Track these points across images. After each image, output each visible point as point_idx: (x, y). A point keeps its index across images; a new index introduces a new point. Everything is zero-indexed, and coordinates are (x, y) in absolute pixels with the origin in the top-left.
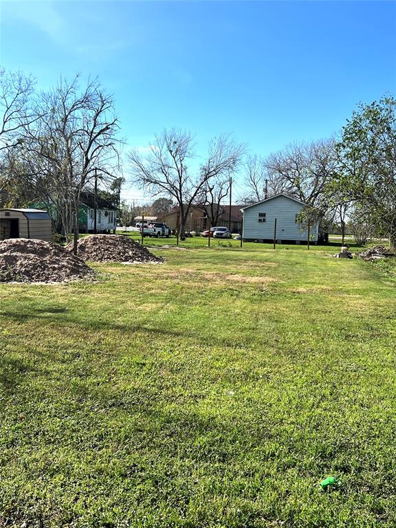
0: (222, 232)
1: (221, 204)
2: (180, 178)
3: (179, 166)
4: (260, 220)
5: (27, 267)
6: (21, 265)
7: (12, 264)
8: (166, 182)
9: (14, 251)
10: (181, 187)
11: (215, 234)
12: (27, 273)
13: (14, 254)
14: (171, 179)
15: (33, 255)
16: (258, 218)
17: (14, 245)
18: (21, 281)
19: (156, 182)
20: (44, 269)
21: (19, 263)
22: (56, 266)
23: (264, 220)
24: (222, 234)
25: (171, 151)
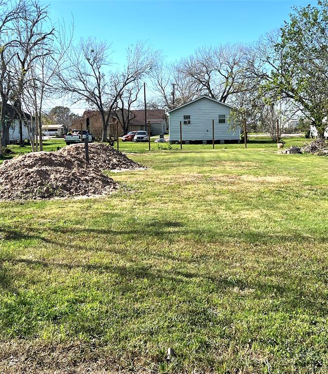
0: (142, 136)
1: (132, 109)
2: (99, 86)
3: (97, 74)
4: (185, 123)
5: (61, 181)
6: (56, 179)
7: (46, 179)
8: (84, 89)
9: (42, 165)
10: (100, 93)
11: (135, 138)
12: (64, 187)
13: (44, 168)
14: (89, 86)
15: (62, 169)
16: (183, 120)
17: (41, 159)
18: (63, 196)
19: (74, 91)
20: (78, 183)
21: (52, 176)
22: (87, 178)
23: (189, 122)
24: (142, 138)
25: (88, 60)
